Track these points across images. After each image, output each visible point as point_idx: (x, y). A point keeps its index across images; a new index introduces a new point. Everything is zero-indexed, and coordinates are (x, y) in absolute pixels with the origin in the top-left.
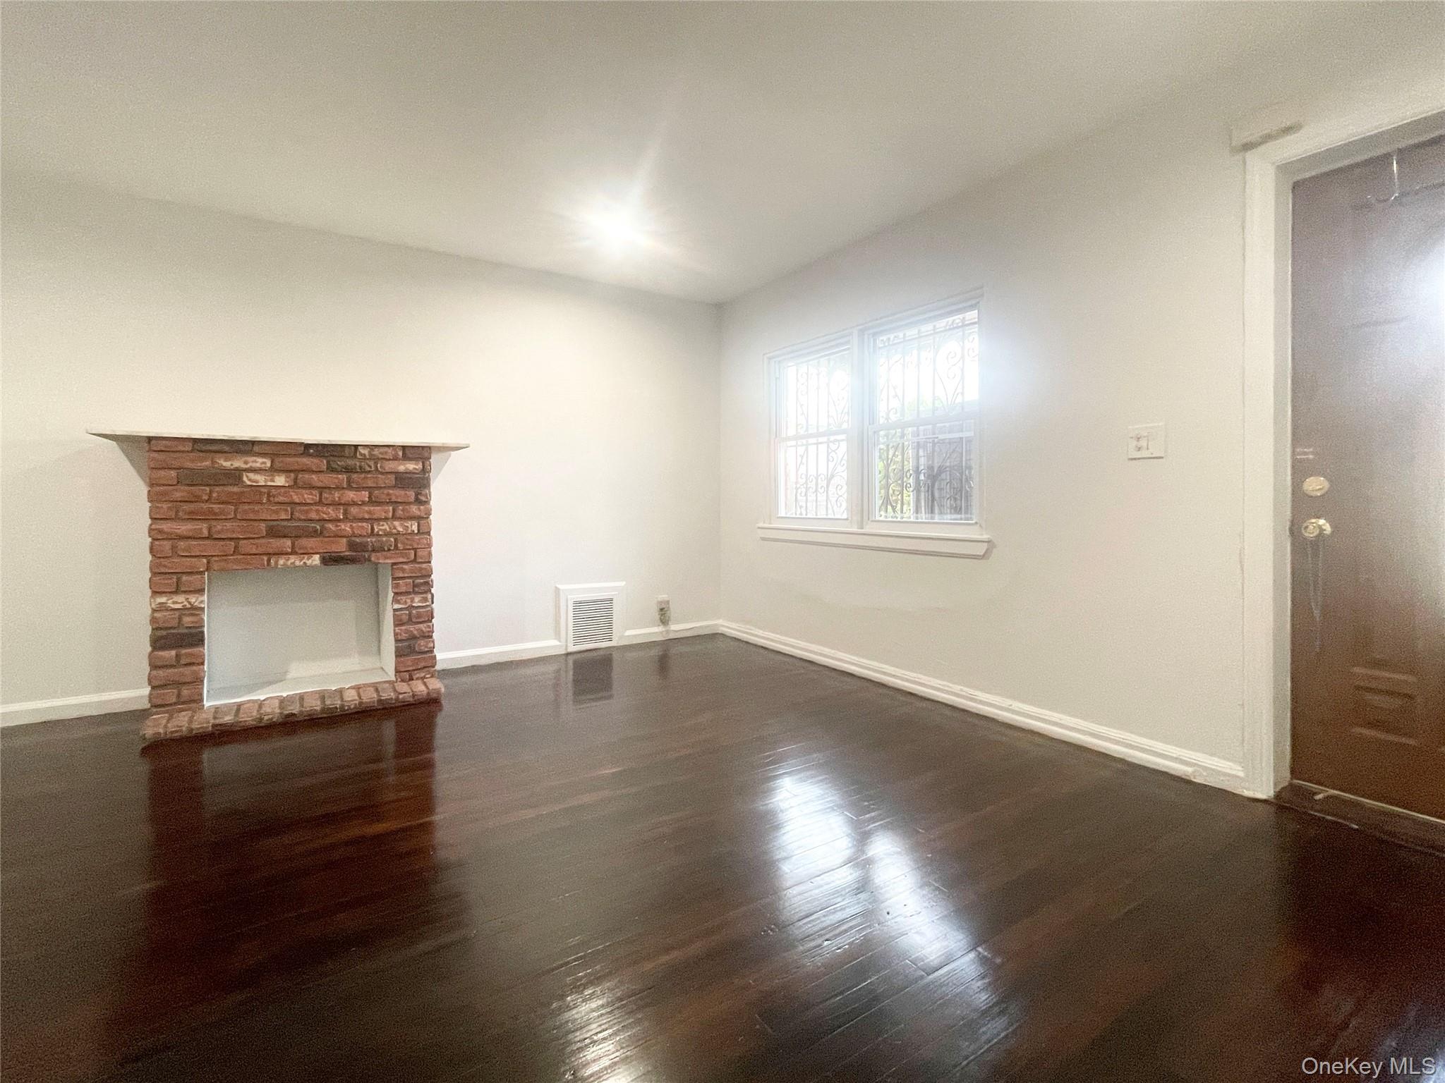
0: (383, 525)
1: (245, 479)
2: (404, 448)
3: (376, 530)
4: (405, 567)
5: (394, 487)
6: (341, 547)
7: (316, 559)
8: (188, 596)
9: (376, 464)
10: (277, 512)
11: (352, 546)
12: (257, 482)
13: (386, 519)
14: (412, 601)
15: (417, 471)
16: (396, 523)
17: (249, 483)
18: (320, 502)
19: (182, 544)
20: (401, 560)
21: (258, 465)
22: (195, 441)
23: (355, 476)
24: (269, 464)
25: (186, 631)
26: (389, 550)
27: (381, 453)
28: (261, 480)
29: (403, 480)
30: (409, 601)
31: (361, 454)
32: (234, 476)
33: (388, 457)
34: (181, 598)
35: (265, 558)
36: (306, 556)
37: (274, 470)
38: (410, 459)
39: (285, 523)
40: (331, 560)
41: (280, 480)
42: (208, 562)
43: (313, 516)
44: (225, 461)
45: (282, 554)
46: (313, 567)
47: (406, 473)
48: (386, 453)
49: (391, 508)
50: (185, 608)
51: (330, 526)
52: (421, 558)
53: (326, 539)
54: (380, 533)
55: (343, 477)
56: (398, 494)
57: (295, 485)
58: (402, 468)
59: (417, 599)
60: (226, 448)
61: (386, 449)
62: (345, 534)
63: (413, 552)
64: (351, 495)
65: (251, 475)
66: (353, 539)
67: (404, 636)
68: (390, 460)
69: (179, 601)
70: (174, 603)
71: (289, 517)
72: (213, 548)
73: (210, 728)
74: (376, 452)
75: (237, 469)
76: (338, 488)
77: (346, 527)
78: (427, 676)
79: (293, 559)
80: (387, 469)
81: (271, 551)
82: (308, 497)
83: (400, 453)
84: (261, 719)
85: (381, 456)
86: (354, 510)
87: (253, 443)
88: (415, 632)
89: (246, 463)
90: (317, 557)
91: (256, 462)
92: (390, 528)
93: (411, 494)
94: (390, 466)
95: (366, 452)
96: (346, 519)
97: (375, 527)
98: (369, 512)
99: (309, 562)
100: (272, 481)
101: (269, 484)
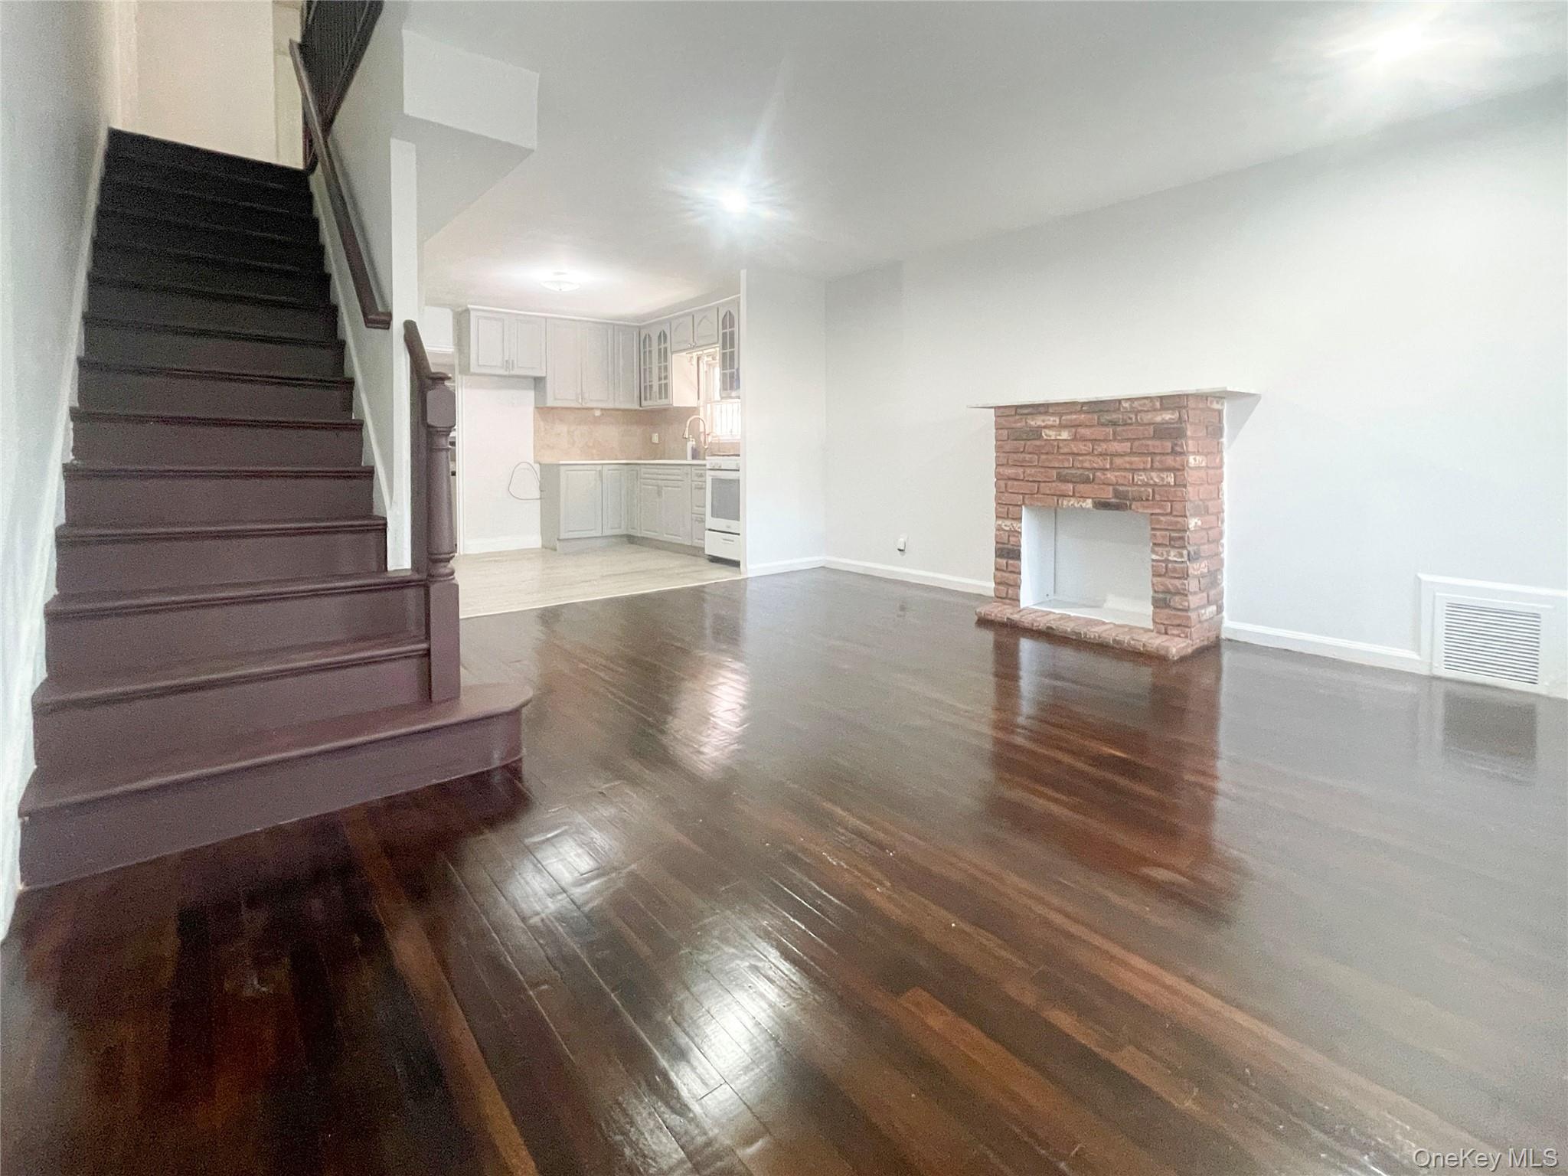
0: (1141, 476)
1: (1043, 434)
2: (1161, 398)
3: (1136, 480)
4: (1162, 518)
5: (1153, 437)
6: (1108, 494)
7: (1089, 503)
8: (1013, 522)
9: (1136, 415)
10: (1062, 461)
11: (1117, 494)
12: (1050, 436)
13: (1144, 470)
14: (1168, 553)
15: (1173, 421)
16: (1154, 475)
17: (1045, 437)
18: (1091, 453)
19: (1010, 483)
20: (1158, 511)
21: (1050, 423)
22: (1017, 407)
23: (1119, 429)
24: (1058, 422)
25: (1011, 547)
26: (1147, 500)
27: (1140, 405)
28: (1053, 435)
29: (1163, 432)
30: (1165, 553)
31: (1124, 408)
32: (1036, 433)
33: (1145, 409)
34: (1008, 522)
35: (1055, 498)
36: (1082, 499)
37: (1062, 427)
38: (1168, 409)
39: (1069, 471)
40: (1102, 505)
41: (1065, 435)
42: (1024, 498)
43: (1086, 465)
44: (1032, 421)
45: (1066, 496)
46: (1089, 509)
47: (1163, 424)
48: (1145, 404)
49: (1149, 459)
50: (1010, 531)
51: (1098, 474)
52: (1177, 511)
53: (1096, 486)
54: (1139, 483)
55: (1110, 430)
56: (1154, 445)
57: (1075, 438)
58: (1158, 419)
59: (1172, 553)
60: (1034, 411)
61: (1146, 401)
62: (1111, 482)
63: (1169, 504)
64: (1116, 447)
65: (1048, 432)
66: (1118, 487)
67: (1161, 588)
68: (1148, 411)
69: (1007, 524)
70: (1005, 526)
71: (1071, 465)
72: (1026, 487)
74: (1136, 404)
75: (1039, 427)
76: (1105, 440)
77: (1112, 476)
78: (1182, 635)
79: (1073, 501)
80: (1145, 421)
81: (1058, 493)
82: (1082, 447)
83: (1158, 404)
85: (1140, 408)
86: (1118, 461)
87: (1046, 406)
88: (1170, 586)
89: (1043, 421)
90: (1089, 501)
91: (1049, 420)
92: (1148, 479)
93: (1168, 445)
94: (1147, 417)
95: (1126, 405)
96: (1112, 469)
97: (1135, 477)
98: (1131, 463)
99: (1084, 505)
100: (1060, 435)
101: (1058, 438)
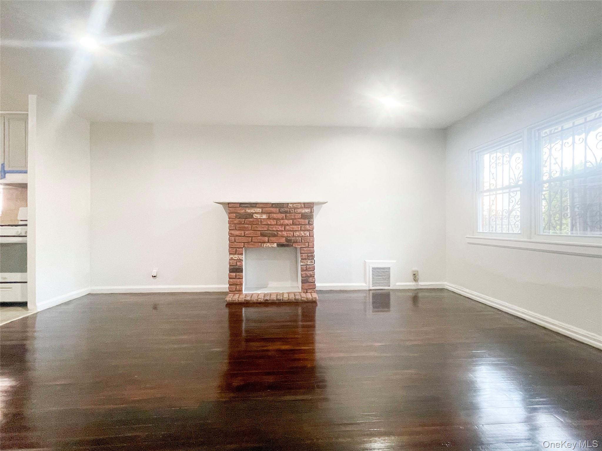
0: (297, 233)
1: (254, 216)
2: (304, 203)
3: (295, 235)
4: (305, 249)
5: (301, 218)
6: (283, 241)
7: (275, 245)
8: (239, 256)
9: (295, 210)
10: (263, 227)
11: (287, 240)
12: (257, 217)
13: (298, 231)
15: (308, 212)
16: (302, 232)
17: (255, 217)
18: (277, 224)
19: (237, 238)
20: (303, 246)
21: (258, 211)
22: (241, 204)
23: (288, 215)
24: (261, 211)
25: (238, 267)
26: (299, 242)
27: (296, 206)
28: (258, 216)
29: (304, 216)
30: (306, 262)
31: (290, 206)
32: (251, 215)
33: (298, 207)
34: (236, 256)
35: (260, 244)
36: (272, 244)
37: (262, 213)
38: (306, 208)
39: (266, 232)
40: (280, 245)
41: (264, 216)
42: (244, 244)
43: (274, 229)
44: (249, 210)
45: (265, 243)
46: (275, 248)
47: (305, 213)
48: (298, 206)
49: (300, 226)
50: (238, 259)
51: (279, 233)
52: (310, 246)
53: (278, 238)
54: (296, 236)
55: (284, 215)
56: (302, 221)
57: (269, 218)
58: (303, 211)
59: (309, 262)
60: (249, 206)
61: (298, 204)
62: (285, 236)
63: (307, 243)
64: (286, 222)
65: (256, 215)
66: (287, 238)
67: (304, 275)
68: (299, 208)
69: (236, 257)
70: (235, 257)
71: (267, 230)
72: (244, 239)
73: (244, 301)
74: (295, 205)
75: (252, 213)
76: (282, 219)
77: (285, 233)
78: (313, 292)
79: (268, 244)
80: (299, 212)
81: (262, 241)
82: (273, 222)
83: (303, 206)
84: (258, 300)
85: (296, 207)
86: (287, 228)
87: (256, 204)
88: (308, 274)
89: (254, 210)
90: (276, 244)
91: (257, 210)
92: (299, 234)
93: (307, 221)
94: (299, 211)
95: (291, 205)
96: (285, 230)
97: (294, 233)
98: (292, 228)
99: (273, 246)
100: (262, 217)
101: (261, 218)
